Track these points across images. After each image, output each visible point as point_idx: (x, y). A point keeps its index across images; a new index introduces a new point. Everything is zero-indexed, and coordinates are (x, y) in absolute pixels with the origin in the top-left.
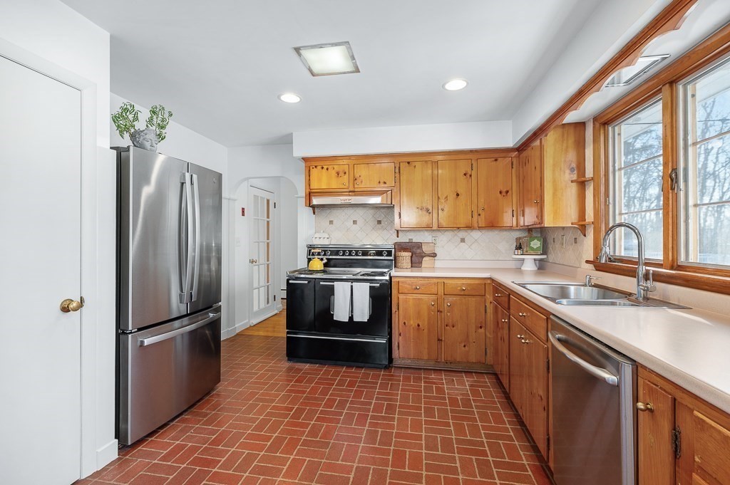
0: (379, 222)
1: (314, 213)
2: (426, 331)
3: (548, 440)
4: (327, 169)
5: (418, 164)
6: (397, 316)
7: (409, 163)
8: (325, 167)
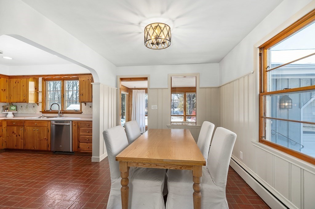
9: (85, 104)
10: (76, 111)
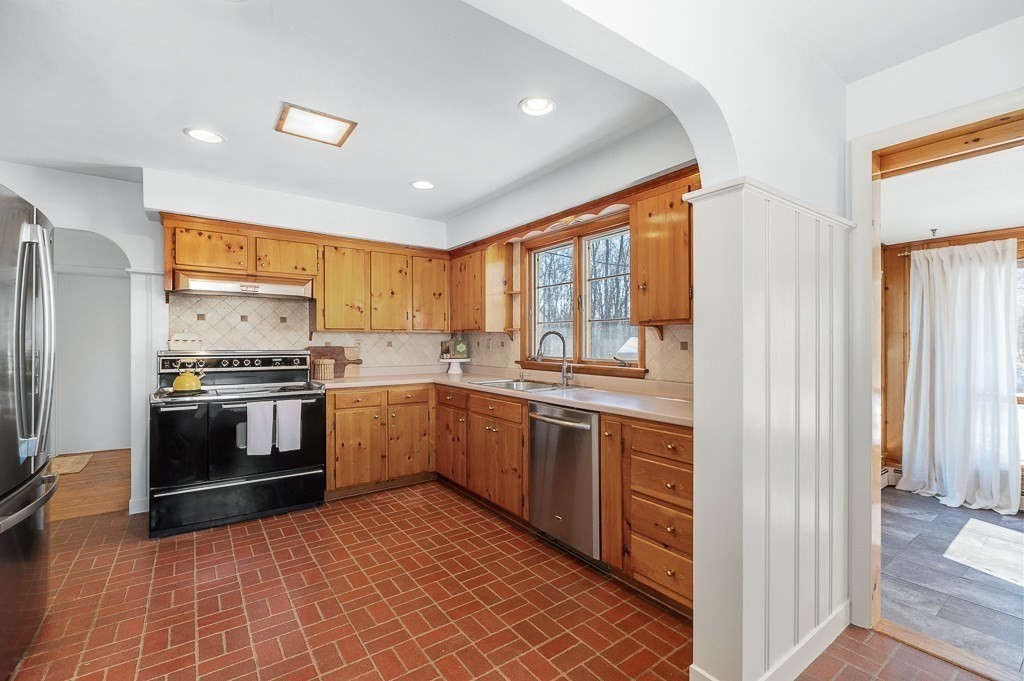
0: (283, 320)
1: (167, 301)
2: (368, 449)
3: (523, 499)
4: (210, 237)
5: (347, 252)
6: (333, 437)
7: (336, 248)
8: (206, 234)
9: (660, 329)
10: (623, 364)
